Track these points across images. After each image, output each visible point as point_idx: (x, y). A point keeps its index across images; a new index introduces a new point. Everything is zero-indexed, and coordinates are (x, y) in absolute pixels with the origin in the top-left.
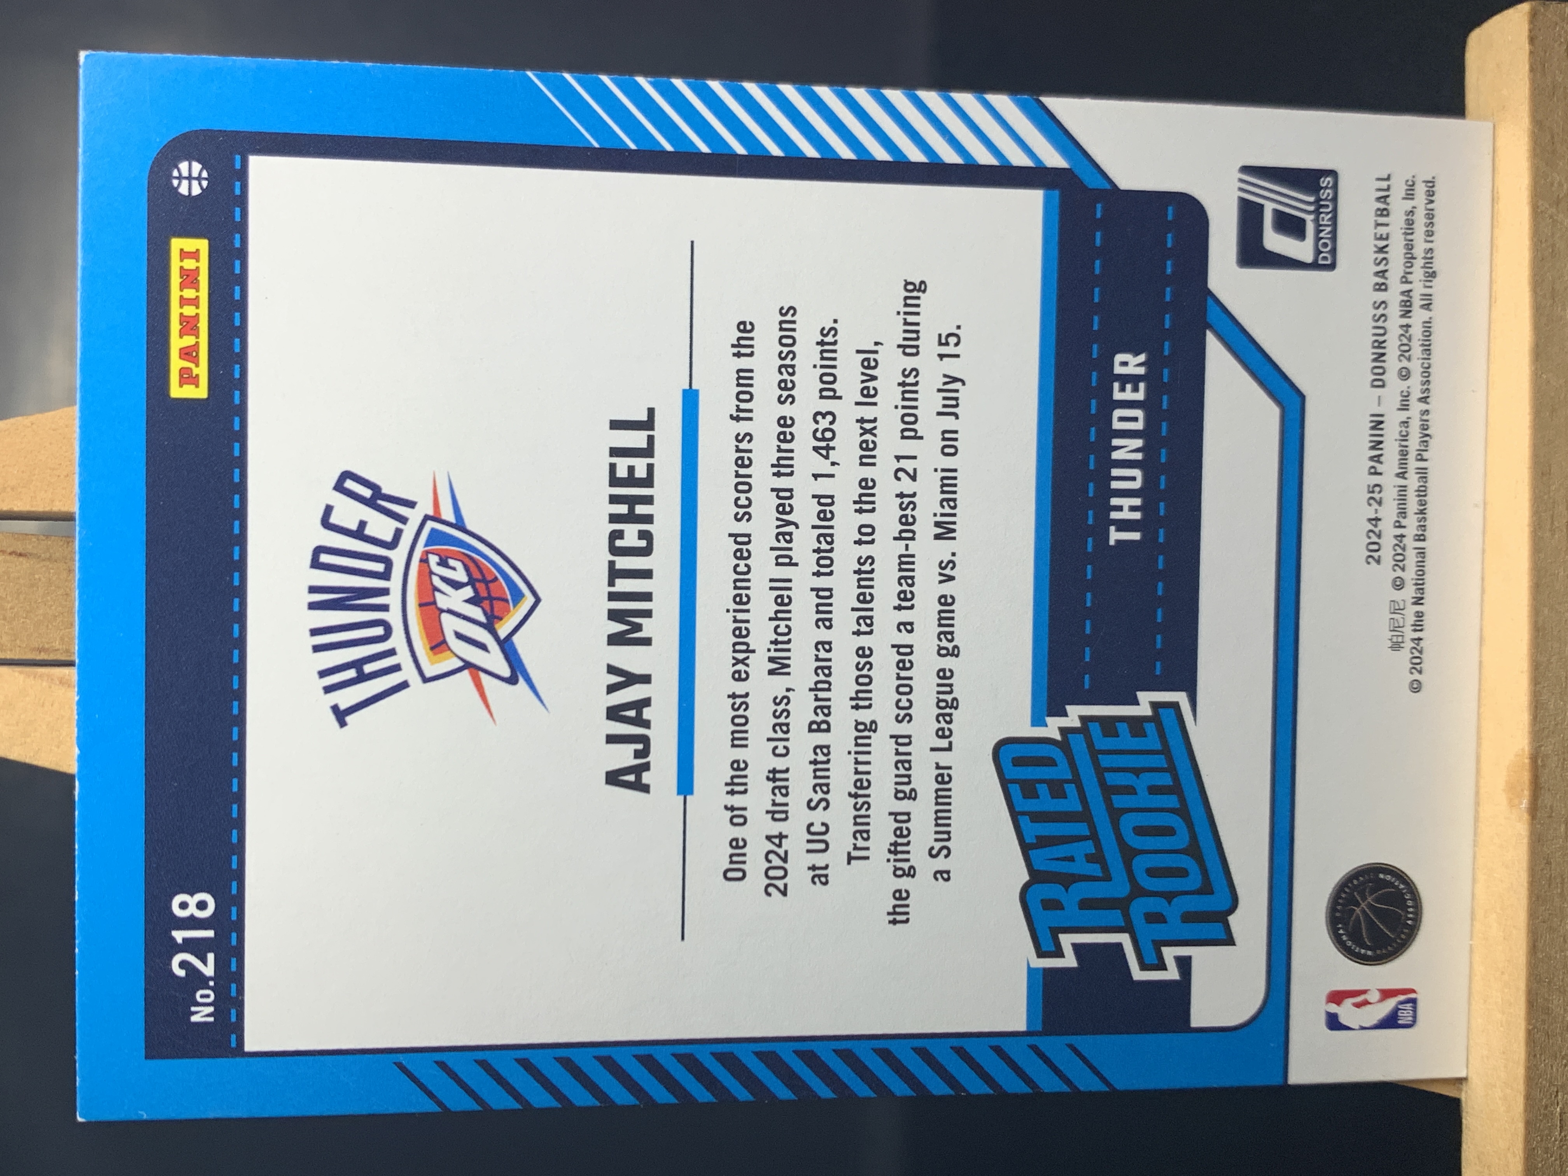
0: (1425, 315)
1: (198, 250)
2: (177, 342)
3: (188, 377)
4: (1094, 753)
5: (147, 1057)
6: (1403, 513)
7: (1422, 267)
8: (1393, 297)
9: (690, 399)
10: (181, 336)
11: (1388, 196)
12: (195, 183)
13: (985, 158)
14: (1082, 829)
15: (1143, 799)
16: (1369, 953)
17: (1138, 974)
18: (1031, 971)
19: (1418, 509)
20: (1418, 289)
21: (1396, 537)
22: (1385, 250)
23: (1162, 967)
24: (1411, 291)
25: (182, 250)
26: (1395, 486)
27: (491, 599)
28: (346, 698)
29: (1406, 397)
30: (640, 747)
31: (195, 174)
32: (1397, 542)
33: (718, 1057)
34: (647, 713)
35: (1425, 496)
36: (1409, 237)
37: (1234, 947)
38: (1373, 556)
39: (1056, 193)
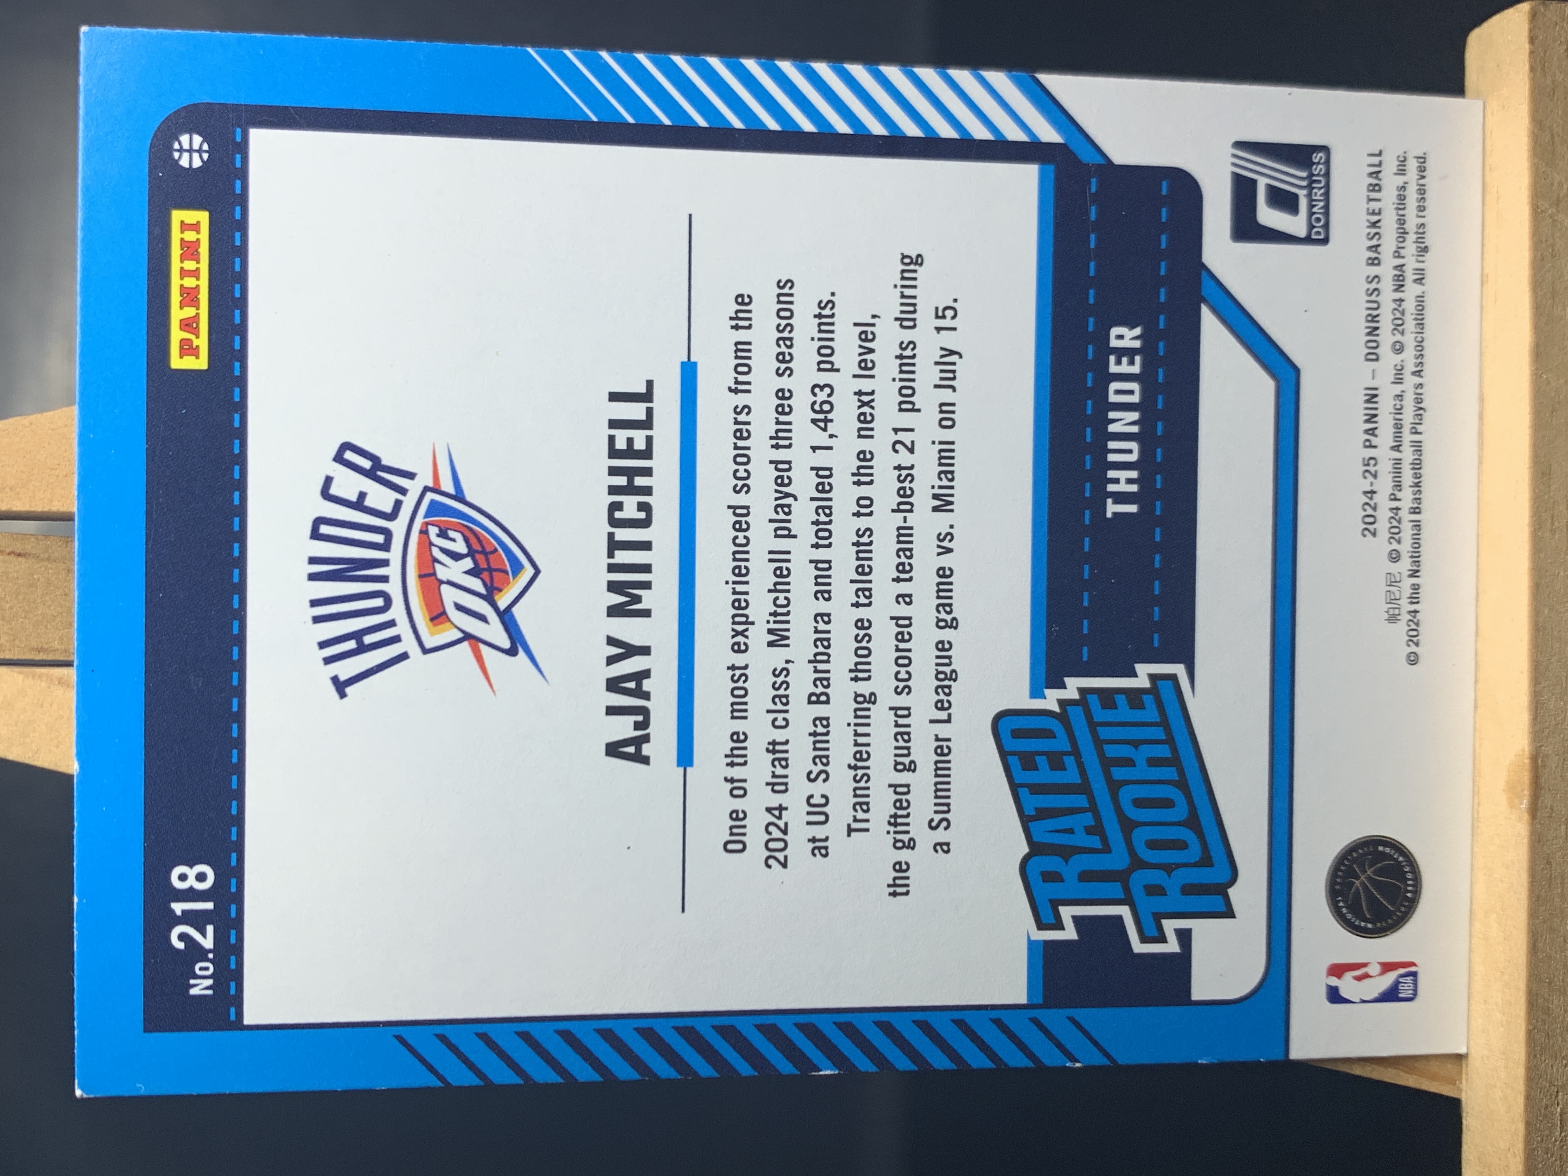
0: (1417, 289)
1: (198, 222)
2: (177, 314)
3: (188, 349)
4: (1093, 725)
5: (146, 1030)
6: (1398, 486)
7: (1414, 242)
8: (1387, 271)
9: (689, 371)
10: (181, 308)
11: (1380, 172)
12: (196, 156)
13: (980, 133)
14: (1081, 801)
15: (1142, 771)
16: (1370, 926)
17: (1138, 947)
18: (1031, 944)
19: (1413, 482)
20: (1411, 264)
21: (1392, 509)
22: (1378, 225)
23: (1162, 939)
24: (1404, 265)
25: (182, 222)
26: (1390, 459)
27: (490, 570)
28: (346, 669)
29: (1399, 371)
30: (640, 718)
31: (196, 146)
32: (1392, 515)
33: (720, 1030)
34: (647, 685)
35: (1420, 469)
36: (1401, 212)
37: (1234, 919)
38: (1369, 527)
39: (1051, 168)
